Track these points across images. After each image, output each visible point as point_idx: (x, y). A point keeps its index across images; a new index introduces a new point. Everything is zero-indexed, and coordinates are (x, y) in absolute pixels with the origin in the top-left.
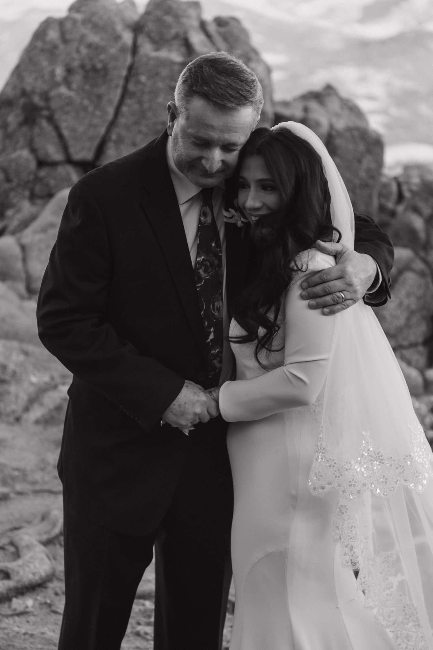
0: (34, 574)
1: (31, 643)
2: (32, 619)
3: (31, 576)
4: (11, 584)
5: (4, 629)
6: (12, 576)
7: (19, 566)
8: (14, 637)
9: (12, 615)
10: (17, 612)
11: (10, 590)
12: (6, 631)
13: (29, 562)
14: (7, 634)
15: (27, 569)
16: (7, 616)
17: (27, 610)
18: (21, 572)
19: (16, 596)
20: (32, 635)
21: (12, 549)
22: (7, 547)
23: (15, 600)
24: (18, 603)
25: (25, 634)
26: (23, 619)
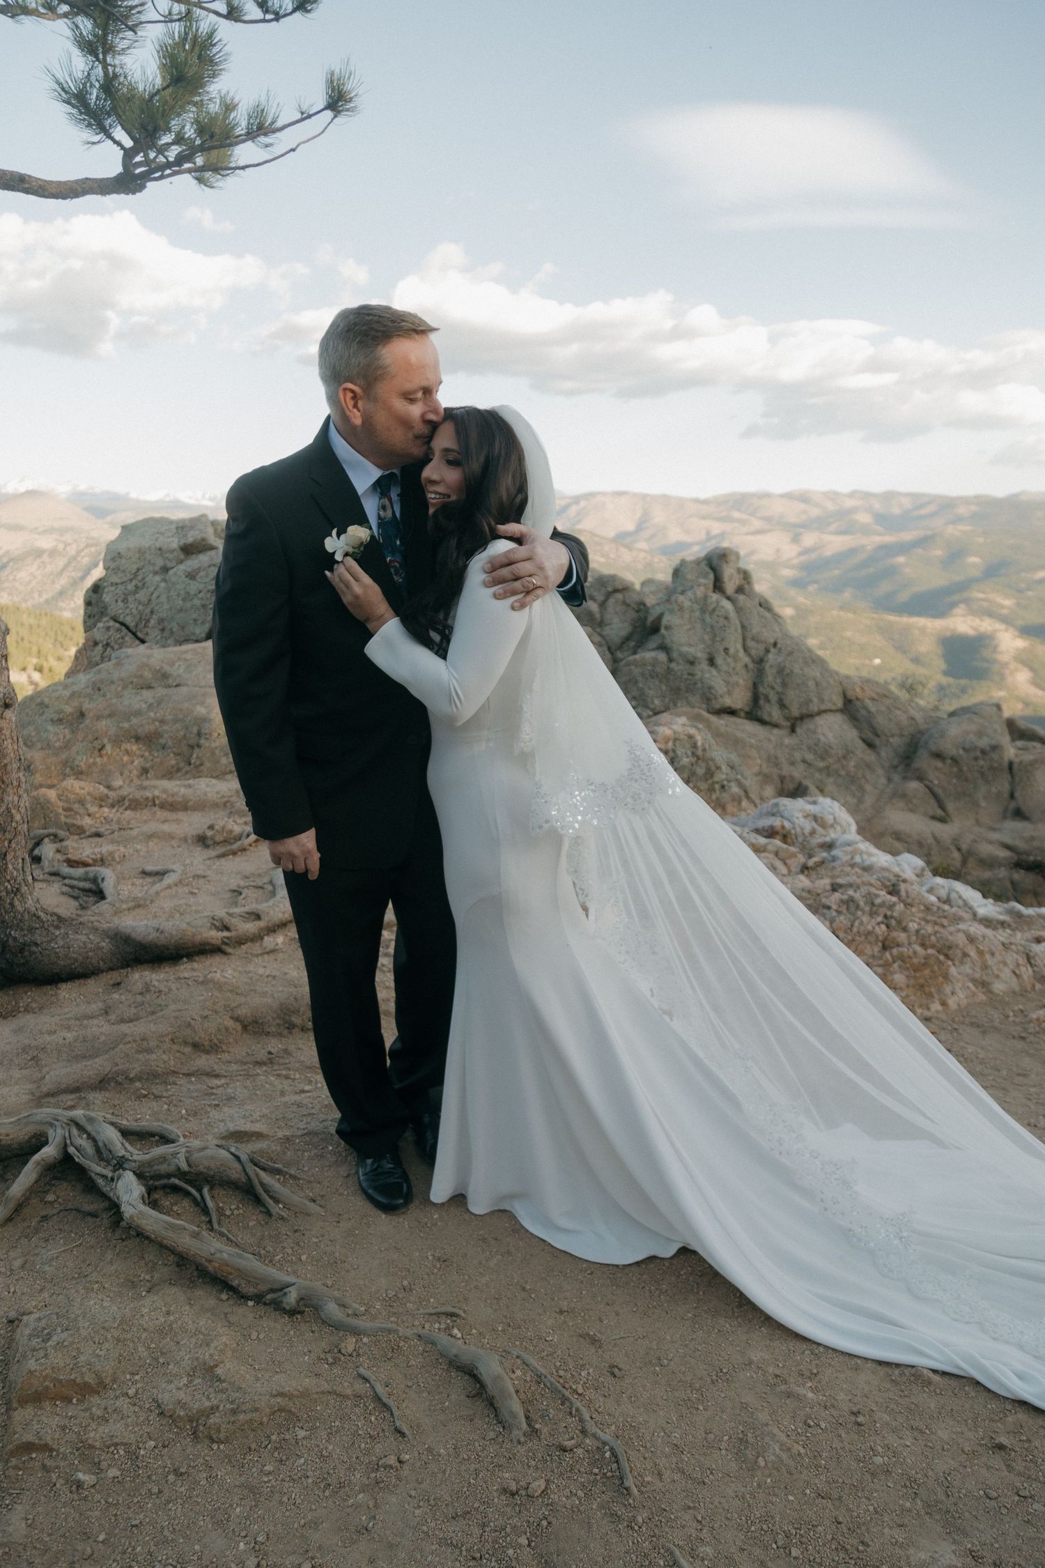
0: (284, 913)
1: (273, 986)
2: (280, 956)
3: (280, 915)
4: (262, 924)
5: (249, 972)
6: (262, 917)
7: (270, 907)
8: (257, 980)
9: (262, 954)
10: (267, 950)
11: (261, 930)
12: (250, 975)
13: (279, 902)
14: (251, 978)
15: (277, 909)
16: (257, 956)
17: (277, 947)
18: (272, 913)
19: (268, 934)
20: (274, 977)
21: (270, 888)
22: (265, 886)
23: (266, 938)
24: (269, 941)
25: (268, 976)
26: (272, 956)
